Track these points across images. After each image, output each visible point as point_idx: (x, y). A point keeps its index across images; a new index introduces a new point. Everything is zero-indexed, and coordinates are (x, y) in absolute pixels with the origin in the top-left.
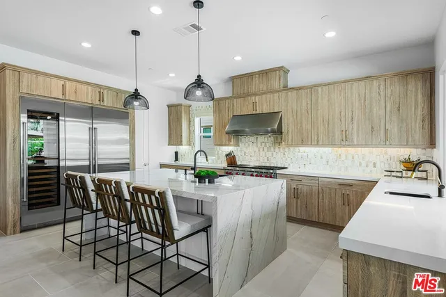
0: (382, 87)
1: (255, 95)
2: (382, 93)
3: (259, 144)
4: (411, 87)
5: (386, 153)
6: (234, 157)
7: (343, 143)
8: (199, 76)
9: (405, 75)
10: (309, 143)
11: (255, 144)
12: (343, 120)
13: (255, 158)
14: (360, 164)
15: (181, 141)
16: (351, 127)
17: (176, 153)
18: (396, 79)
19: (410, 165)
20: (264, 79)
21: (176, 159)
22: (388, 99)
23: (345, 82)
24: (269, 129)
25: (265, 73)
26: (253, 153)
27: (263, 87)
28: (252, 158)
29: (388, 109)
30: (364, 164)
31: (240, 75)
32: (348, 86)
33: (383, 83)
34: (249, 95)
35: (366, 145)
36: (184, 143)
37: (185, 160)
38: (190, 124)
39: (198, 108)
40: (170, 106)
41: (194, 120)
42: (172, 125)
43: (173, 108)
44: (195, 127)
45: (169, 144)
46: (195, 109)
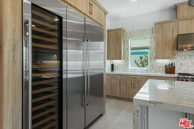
17: (112, 65)
36: (122, 58)
37: (118, 70)
38: (124, 44)
39: (132, 32)
40: (109, 31)
41: (128, 41)
42: (111, 45)
43: (112, 32)
44: (129, 46)
45: (108, 59)
46: (129, 33)
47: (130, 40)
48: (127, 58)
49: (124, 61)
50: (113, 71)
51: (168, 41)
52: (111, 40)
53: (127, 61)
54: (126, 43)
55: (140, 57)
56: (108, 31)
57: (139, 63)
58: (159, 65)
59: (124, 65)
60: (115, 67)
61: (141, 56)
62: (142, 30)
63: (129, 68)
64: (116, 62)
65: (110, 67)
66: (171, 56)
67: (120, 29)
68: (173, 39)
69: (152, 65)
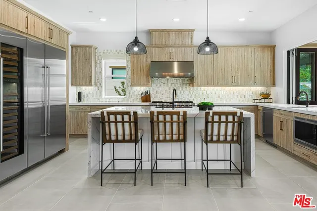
0: (253, 53)
1: (172, 47)
2: (253, 56)
3: (169, 85)
4: (266, 54)
5: (250, 90)
6: (149, 95)
7: (233, 84)
8: (208, 38)
9: (264, 47)
10: (213, 84)
11: (166, 84)
12: (233, 69)
13: (166, 96)
14: (238, 97)
15: (91, 82)
16: (237, 74)
17: (80, 94)
18: (259, 49)
19: (265, 96)
20: (180, 36)
21: (80, 99)
22: (255, 59)
23: (234, 46)
24: (189, 74)
25: (181, 32)
26: (164, 91)
27: (179, 42)
28: (163, 96)
29: (256, 65)
30: (239, 97)
31: (159, 30)
32: (236, 49)
33: (253, 50)
34: (167, 46)
35: (245, 85)
36: (93, 84)
37: (87, 100)
38: (96, 66)
39: (106, 51)
40: (75, 47)
41: (100, 62)
42: (77, 66)
43: (78, 49)
44: (102, 68)
45: (73, 84)
46: (102, 51)
47: (103, 62)
48: (100, 84)
49: (97, 87)
50: (81, 101)
51: (143, 68)
52: (77, 60)
53: (100, 87)
54: (98, 65)
55: (122, 82)
56: (73, 47)
57: (120, 90)
58: (136, 93)
59: (97, 94)
60: (84, 96)
61: (122, 80)
62: (118, 51)
63: (103, 97)
64: (85, 90)
65: (76, 97)
66: (146, 83)
67: (90, 47)
68: (147, 66)
69: (129, 92)
